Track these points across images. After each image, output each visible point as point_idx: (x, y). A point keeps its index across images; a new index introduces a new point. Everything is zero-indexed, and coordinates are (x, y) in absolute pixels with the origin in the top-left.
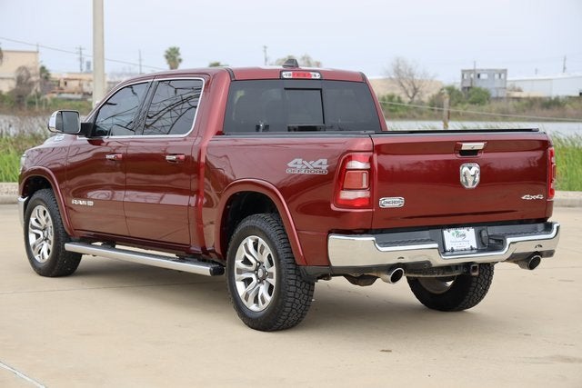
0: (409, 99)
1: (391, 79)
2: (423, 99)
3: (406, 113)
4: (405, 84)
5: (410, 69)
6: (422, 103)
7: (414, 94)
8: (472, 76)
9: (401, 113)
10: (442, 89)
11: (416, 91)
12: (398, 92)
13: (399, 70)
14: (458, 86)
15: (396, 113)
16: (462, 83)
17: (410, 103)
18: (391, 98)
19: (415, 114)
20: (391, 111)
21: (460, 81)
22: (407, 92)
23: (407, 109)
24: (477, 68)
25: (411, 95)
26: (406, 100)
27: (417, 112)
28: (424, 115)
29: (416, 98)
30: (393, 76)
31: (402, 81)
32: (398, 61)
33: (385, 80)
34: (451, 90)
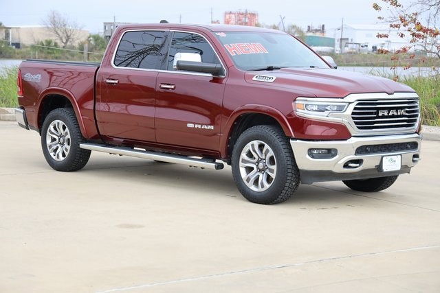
0: (63, 44)
1: (48, 27)
2: (74, 45)
3: (60, 55)
4: (59, 32)
5: (64, 20)
6: (73, 47)
7: (67, 41)
8: (112, 27)
9: (57, 55)
10: (89, 37)
11: (68, 38)
12: (54, 38)
13: (54, 21)
14: (102, 35)
15: (53, 55)
16: (105, 32)
17: (64, 47)
18: (49, 43)
19: (68, 56)
20: (48, 53)
21: (103, 31)
22: (61, 39)
23: (62, 52)
24: (116, 21)
25: (64, 41)
26: (61, 45)
27: (70, 55)
28: (75, 57)
29: (69, 43)
30: (49, 26)
31: (57, 29)
32: (53, 13)
33: (43, 28)
34: (96, 38)
